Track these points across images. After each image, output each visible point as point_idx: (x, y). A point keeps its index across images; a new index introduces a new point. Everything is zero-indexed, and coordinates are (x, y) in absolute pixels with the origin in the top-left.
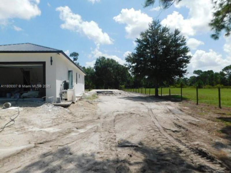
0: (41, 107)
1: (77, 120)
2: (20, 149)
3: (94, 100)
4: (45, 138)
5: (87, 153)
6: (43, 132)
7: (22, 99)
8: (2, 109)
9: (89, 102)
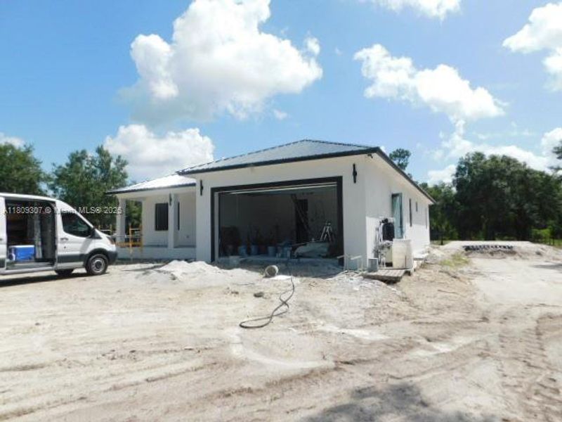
0: (337, 278)
1: (424, 318)
2: (307, 367)
3: (460, 269)
4: (354, 353)
5: (471, 414)
6: (348, 338)
7: (296, 260)
8: (264, 277)
9: (448, 273)
